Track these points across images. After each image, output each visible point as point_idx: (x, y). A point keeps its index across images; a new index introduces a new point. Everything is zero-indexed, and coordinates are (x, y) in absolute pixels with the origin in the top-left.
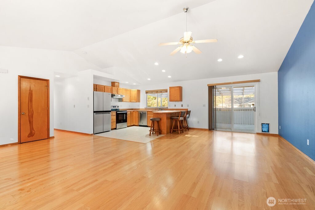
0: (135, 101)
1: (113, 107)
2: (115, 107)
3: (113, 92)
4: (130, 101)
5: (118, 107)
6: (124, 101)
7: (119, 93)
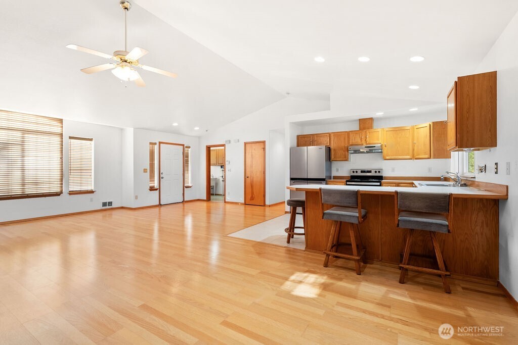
0: (427, 156)
1: (362, 172)
2: (370, 172)
3: (353, 141)
4: (414, 158)
5: (379, 172)
6: (387, 158)
7: (371, 142)
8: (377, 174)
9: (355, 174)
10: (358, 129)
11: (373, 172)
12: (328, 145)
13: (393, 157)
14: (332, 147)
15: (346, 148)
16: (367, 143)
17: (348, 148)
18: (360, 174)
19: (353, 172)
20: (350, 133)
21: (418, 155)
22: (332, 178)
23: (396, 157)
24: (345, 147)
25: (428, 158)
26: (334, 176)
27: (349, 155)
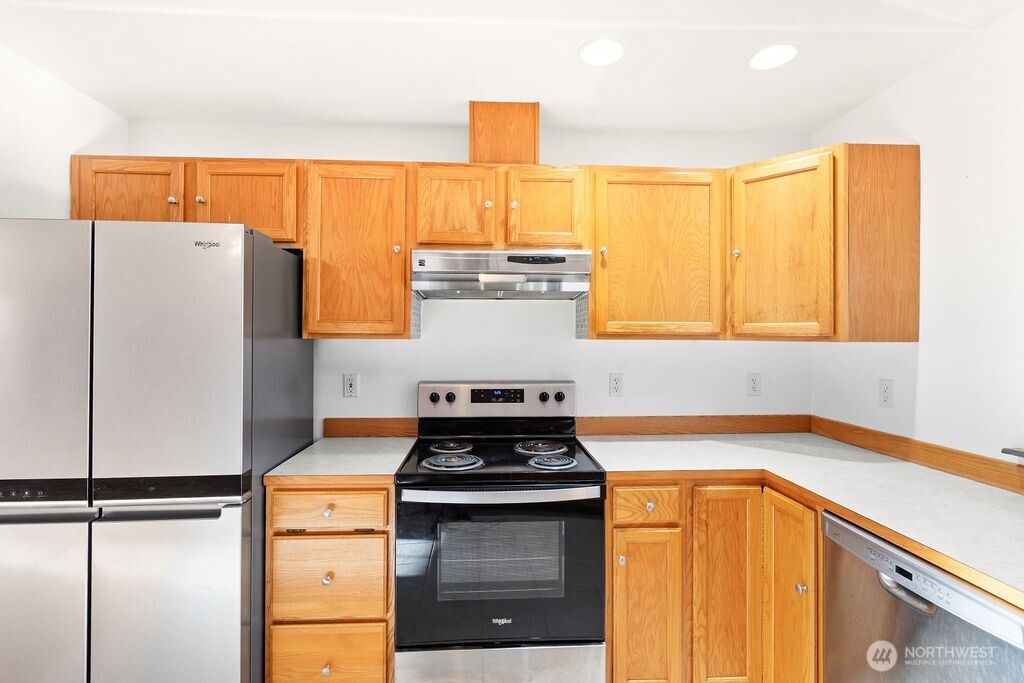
0: (812, 327)
1: (478, 396)
2: (516, 396)
3: (438, 225)
4: (727, 329)
5: (559, 397)
6: (612, 326)
7: (537, 234)
8: (551, 410)
9: (443, 410)
10: (466, 160)
11: (531, 396)
12: (290, 234)
13: (637, 325)
14: (312, 254)
15: (397, 262)
16: (514, 238)
17: (406, 261)
18: (464, 408)
19: (434, 398)
20: (422, 172)
21: (759, 316)
22: (318, 429)
23: (655, 325)
24: (389, 254)
25: (821, 338)
26: (327, 422)
27: (414, 302)
